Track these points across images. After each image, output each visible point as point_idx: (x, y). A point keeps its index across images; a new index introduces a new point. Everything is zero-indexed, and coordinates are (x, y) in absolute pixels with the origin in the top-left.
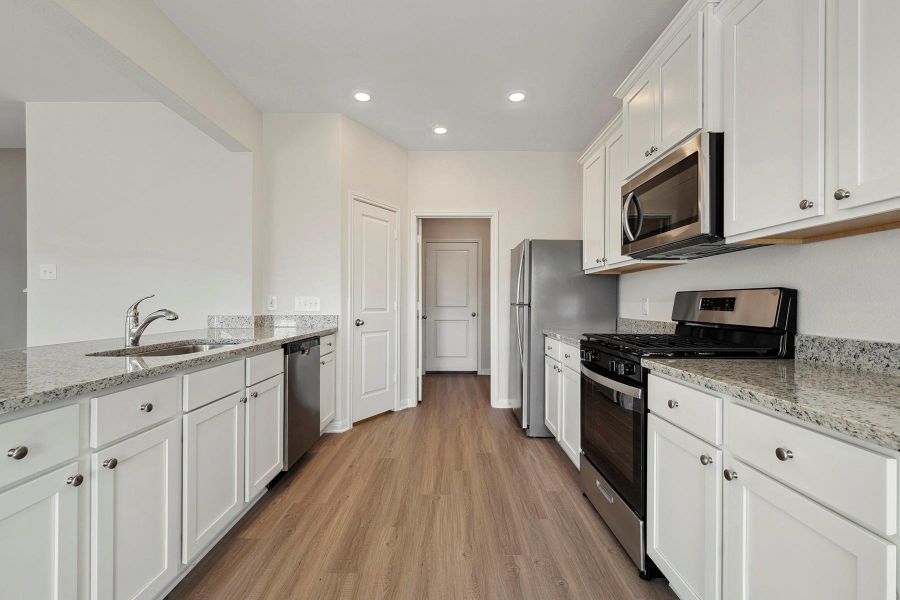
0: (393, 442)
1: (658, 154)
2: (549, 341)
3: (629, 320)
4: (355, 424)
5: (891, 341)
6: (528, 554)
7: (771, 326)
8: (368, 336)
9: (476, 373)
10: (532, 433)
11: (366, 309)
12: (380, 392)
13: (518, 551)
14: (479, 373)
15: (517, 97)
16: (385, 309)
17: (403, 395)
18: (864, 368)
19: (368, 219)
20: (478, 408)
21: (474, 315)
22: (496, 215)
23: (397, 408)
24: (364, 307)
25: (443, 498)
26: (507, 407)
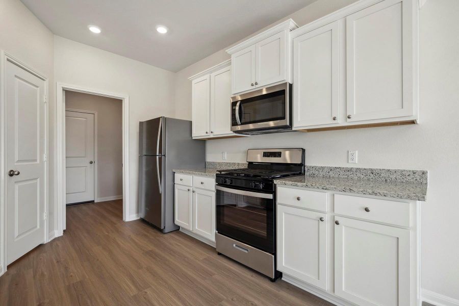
0: (66, 268)
1: (257, 86)
2: (178, 176)
3: (214, 162)
4: (9, 267)
5: (341, 166)
6: (225, 298)
7: (300, 163)
8: (20, 184)
9: (93, 201)
10: (166, 230)
11: (19, 161)
12: (32, 231)
13: (220, 300)
14: (95, 202)
15: (162, 30)
16: (36, 160)
17: (51, 229)
18: (331, 176)
19: (20, 80)
20: (115, 224)
21: (91, 163)
22: (127, 98)
23: (46, 240)
24: (17, 159)
25: (149, 292)
26: (139, 218)
